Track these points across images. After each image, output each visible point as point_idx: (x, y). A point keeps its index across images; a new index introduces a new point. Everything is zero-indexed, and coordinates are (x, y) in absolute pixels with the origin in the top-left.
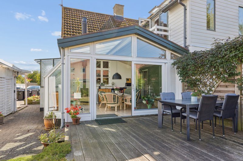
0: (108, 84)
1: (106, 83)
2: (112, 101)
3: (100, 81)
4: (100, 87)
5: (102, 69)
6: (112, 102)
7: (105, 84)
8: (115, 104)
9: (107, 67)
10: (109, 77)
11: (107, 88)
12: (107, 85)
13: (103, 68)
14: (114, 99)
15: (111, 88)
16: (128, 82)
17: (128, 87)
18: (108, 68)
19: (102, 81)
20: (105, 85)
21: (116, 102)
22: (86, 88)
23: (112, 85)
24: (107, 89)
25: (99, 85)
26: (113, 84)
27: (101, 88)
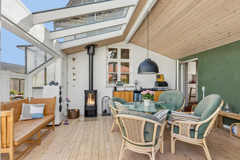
0: (129, 83)
1: (125, 82)
2: (140, 137)
3: (117, 79)
4: (116, 88)
5: (119, 60)
6: (141, 141)
7: (123, 83)
8: (151, 146)
9: (127, 57)
10: (130, 73)
11: (127, 89)
12: (127, 85)
13: (121, 58)
14: (145, 133)
15: (134, 89)
16: (160, 80)
17: (160, 87)
18: (129, 59)
19: (119, 79)
20: (124, 85)
21: (153, 143)
22: (94, 89)
23: (134, 85)
24: (127, 91)
25: (115, 85)
26: (136, 83)
27: (118, 89)
